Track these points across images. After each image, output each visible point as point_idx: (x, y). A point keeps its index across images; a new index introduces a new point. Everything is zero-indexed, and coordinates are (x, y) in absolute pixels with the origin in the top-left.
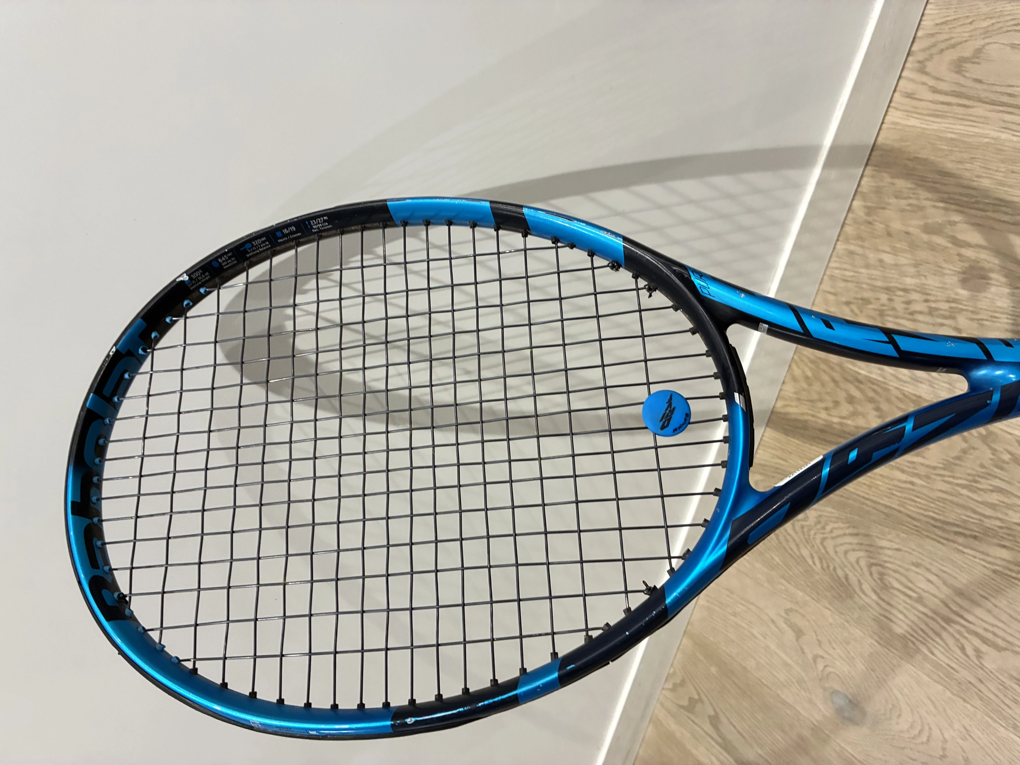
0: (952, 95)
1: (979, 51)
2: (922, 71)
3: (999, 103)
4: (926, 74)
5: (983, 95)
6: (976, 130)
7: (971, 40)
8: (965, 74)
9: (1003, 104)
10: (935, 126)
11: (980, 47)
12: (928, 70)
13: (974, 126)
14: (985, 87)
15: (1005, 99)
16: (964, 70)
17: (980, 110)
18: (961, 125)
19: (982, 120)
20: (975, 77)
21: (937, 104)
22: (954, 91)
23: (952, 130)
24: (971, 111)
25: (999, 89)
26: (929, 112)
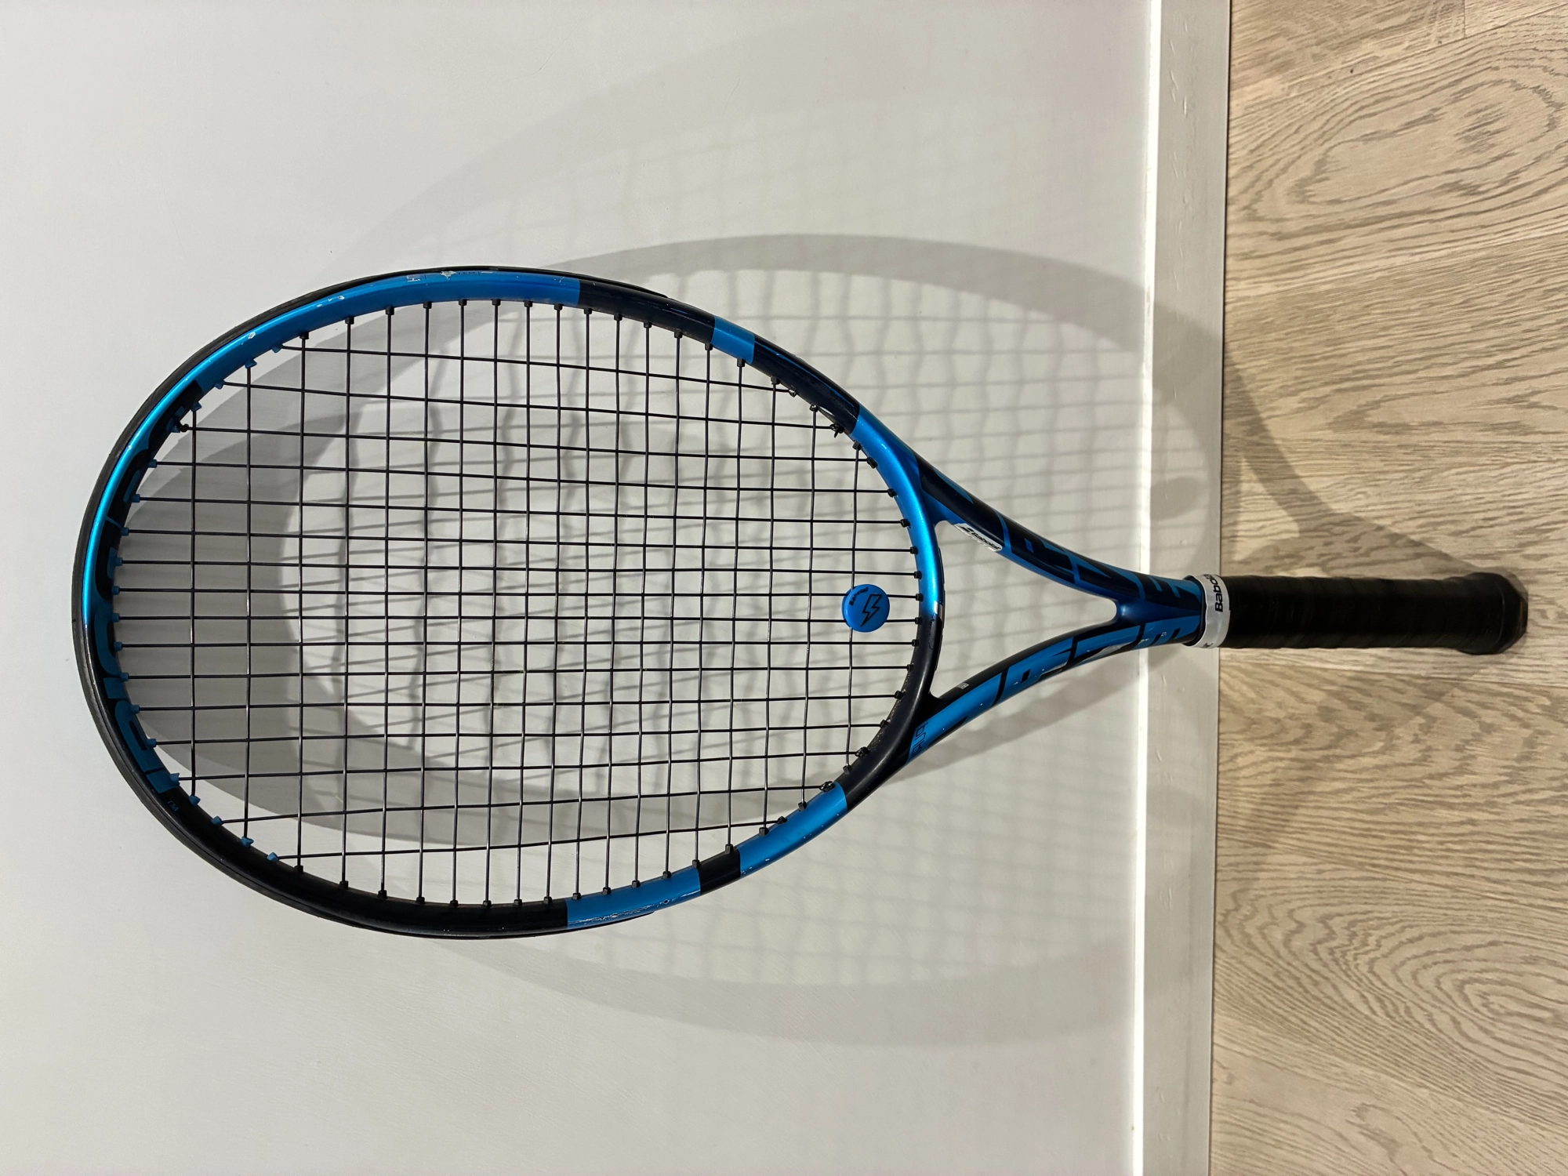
0: (1306, 234)
1: (1321, 163)
2: (1253, 217)
3: (1374, 220)
4: (1260, 219)
5: (1348, 217)
6: (1357, 267)
7: (1305, 153)
8: (1312, 199)
9: (1382, 219)
10: (1298, 283)
11: (1321, 157)
12: (1261, 213)
13: (1352, 264)
14: (1347, 206)
15: (1382, 211)
16: (1311, 196)
17: (1351, 239)
18: (1333, 268)
19: (1359, 251)
20: (1329, 198)
21: (1290, 253)
22: (1306, 228)
23: (1323, 280)
24: (1341, 244)
25: (1368, 201)
26: (1284, 267)
